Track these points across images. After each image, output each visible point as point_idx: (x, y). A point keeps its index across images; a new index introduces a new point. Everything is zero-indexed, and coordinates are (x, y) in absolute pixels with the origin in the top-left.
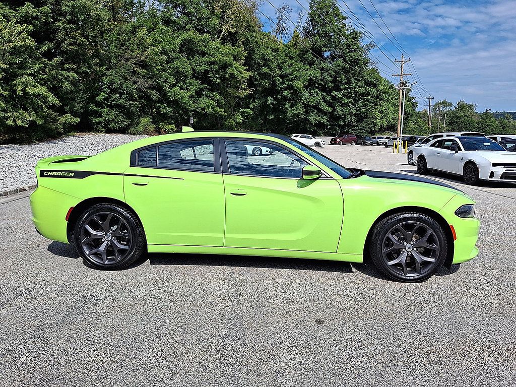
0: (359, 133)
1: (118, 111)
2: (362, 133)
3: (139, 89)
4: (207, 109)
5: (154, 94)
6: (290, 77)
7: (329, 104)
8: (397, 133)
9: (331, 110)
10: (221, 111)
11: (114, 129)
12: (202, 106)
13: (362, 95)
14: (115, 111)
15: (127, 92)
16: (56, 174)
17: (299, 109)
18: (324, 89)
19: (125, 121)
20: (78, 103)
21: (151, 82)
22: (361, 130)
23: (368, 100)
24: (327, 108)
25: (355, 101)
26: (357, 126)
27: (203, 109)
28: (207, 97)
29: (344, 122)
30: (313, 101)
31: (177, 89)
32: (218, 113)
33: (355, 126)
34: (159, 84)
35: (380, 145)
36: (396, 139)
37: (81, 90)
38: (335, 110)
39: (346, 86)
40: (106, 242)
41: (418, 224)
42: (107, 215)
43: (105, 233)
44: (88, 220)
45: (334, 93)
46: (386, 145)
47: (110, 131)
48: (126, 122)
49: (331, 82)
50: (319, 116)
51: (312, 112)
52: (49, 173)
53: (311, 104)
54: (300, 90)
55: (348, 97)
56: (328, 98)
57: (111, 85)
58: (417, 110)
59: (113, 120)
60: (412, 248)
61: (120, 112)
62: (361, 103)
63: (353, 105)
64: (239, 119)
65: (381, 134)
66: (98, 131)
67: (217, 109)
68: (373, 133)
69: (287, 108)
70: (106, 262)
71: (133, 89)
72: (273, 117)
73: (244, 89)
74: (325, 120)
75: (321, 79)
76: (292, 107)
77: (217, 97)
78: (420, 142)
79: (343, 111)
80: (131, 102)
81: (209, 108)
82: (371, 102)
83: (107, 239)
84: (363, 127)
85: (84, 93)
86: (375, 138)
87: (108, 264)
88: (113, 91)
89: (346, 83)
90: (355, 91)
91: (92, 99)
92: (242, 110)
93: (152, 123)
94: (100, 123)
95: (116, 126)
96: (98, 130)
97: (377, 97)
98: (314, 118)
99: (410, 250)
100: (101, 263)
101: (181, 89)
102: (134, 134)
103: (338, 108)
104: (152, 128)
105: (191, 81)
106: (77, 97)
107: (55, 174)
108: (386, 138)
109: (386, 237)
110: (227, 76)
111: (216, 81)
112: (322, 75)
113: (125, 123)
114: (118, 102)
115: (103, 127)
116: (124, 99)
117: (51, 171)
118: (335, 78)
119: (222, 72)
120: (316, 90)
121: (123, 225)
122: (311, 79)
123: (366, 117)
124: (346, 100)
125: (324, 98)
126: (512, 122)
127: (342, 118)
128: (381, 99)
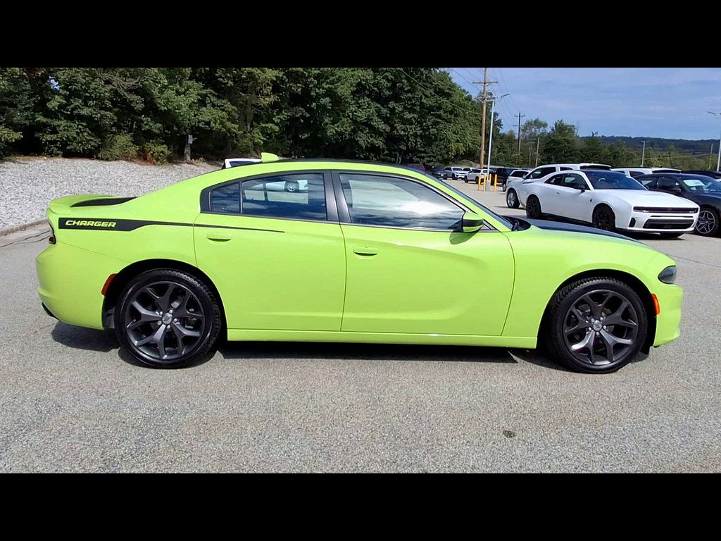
0: (428, 161)
1: (81, 125)
2: (431, 161)
3: (116, 92)
4: (212, 124)
5: (138, 102)
6: (331, 78)
7: (387, 120)
8: (479, 162)
9: (388, 129)
10: (234, 127)
11: (76, 152)
12: (206, 119)
13: (431, 109)
14: (78, 125)
15: (96, 95)
16: (86, 223)
17: (345, 126)
18: (378, 98)
19: (92, 140)
20: (20, 111)
21: (133, 82)
22: (430, 157)
23: (439, 116)
24: (382, 126)
25: (422, 116)
26: (425, 152)
27: (208, 123)
28: (214, 106)
29: (407, 146)
30: (362, 115)
31: (170, 93)
32: (229, 130)
33: (422, 152)
34: (145, 86)
35: (456, 179)
36: (479, 171)
37: (26, 90)
38: (393, 128)
39: (409, 95)
40: (164, 326)
41: (611, 293)
42: (167, 286)
43: (161, 313)
44: (138, 293)
45: (392, 104)
46: (466, 180)
47: (70, 155)
48: (95, 142)
49: (388, 89)
50: (371, 137)
51: (362, 131)
52: (74, 223)
53: (359, 119)
54: (346, 98)
55: (411, 111)
56: (384, 111)
57: (71, 85)
58: (501, 131)
59: (75, 138)
60: (601, 326)
61: (85, 127)
62: (429, 121)
63: (418, 122)
64: (259, 138)
65: (457, 164)
66: (51, 155)
67: (229, 124)
68: (446, 161)
69: (326, 124)
70: (165, 357)
71: (106, 91)
72: (306, 136)
73: (267, 95)
74: (379, 142)
75: (373, 85)
76: (333, 123)
77: (229, 106)
78: (524, 177)
79: (405, 131)
80: (103, 112)
81: (215, 123)
82: (444, 119)
83: (166, 321)
84: (433, 153)
85: (31, 96)
86: (450, 169)
87: (168, 360)
88: (75, 94)
89: (408, 91)
90: (422, 103)
91: (41, 107)
92: (264, 125)
93: (133, 143)
94: (54, 142)
95: (80, 148)
96: (52, 152)
97: (451, 113)
98: (363, 139)
99: (598, 329)
100: (157, 359)
101: (178, 93)
102: (107, 160)
103: (399, 126)
104: (133, 150)
105: (190, 83)
106: (20, 102)
107: (85, 225)
108: (465, 170)
109: (568, 312)
110: (244, 76)
111: (228, 83)
112: (375, 78)
113: (93, 143)
114: (82, 112)
115: (59, 149)
116: (92, 107)
117: (77, 220)
118: (394, 84)
119: (235, 70)
120: (368, 99)
121: (192, 300)
122: (359, 84)
123: (436, 139)
124: (408, 116)
125: (378, 111)
126: (626, 150)
127: (404, 141)
128: (456, 115)
